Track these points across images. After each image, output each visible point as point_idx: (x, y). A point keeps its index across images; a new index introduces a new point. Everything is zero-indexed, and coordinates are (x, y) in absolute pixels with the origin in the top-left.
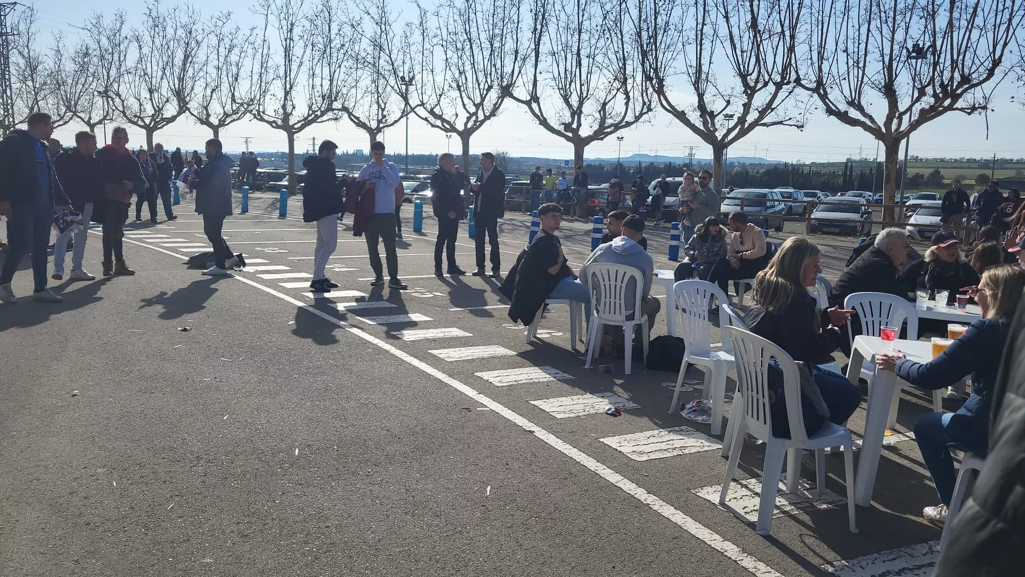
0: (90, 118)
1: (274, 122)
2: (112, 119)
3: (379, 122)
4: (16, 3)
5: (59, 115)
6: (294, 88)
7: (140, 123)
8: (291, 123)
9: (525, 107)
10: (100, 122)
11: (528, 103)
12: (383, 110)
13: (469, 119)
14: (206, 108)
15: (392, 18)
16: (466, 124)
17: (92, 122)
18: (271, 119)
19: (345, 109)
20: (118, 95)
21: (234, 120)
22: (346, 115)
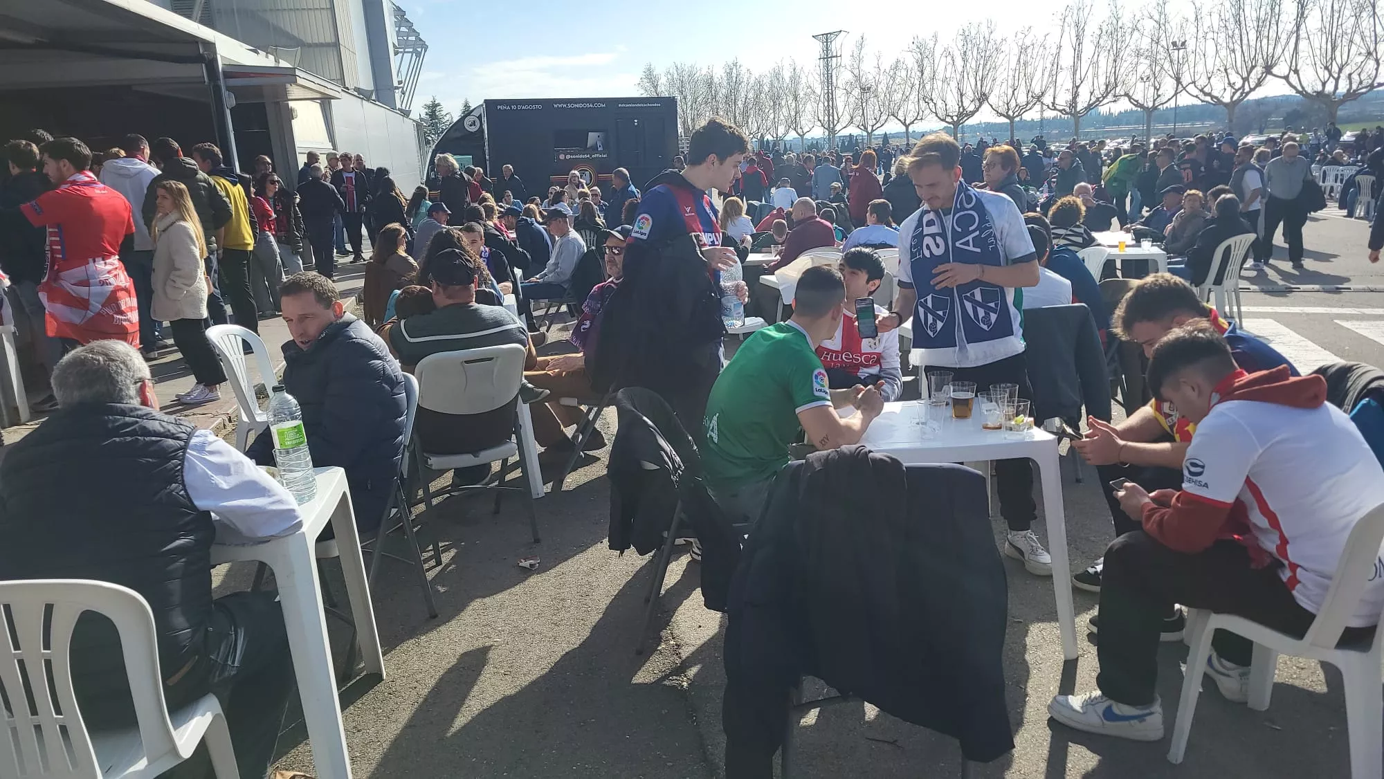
0: (905, 120)
1: (1064, 110)
2: (922, 119)
3: (1154, 100)
4: (841, 31)
5: (875, 119)
6: (1084, 82)
7: (949, 119)
8: (1078, 109)
9: (1284, 81)
10: (913, 123)
11: (1286, 78)
12: (1158, 90)
13: (1234, 94)
14: (1007, 104)
15: (1170, 18)
16: (1232, 98)
17: (907, 122)
18: (1061, 108)
19: (1126, 95)
20: (932, 100)
21: (1026, 111)
22: (1126, 98)
